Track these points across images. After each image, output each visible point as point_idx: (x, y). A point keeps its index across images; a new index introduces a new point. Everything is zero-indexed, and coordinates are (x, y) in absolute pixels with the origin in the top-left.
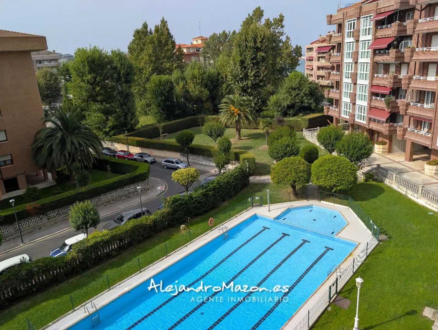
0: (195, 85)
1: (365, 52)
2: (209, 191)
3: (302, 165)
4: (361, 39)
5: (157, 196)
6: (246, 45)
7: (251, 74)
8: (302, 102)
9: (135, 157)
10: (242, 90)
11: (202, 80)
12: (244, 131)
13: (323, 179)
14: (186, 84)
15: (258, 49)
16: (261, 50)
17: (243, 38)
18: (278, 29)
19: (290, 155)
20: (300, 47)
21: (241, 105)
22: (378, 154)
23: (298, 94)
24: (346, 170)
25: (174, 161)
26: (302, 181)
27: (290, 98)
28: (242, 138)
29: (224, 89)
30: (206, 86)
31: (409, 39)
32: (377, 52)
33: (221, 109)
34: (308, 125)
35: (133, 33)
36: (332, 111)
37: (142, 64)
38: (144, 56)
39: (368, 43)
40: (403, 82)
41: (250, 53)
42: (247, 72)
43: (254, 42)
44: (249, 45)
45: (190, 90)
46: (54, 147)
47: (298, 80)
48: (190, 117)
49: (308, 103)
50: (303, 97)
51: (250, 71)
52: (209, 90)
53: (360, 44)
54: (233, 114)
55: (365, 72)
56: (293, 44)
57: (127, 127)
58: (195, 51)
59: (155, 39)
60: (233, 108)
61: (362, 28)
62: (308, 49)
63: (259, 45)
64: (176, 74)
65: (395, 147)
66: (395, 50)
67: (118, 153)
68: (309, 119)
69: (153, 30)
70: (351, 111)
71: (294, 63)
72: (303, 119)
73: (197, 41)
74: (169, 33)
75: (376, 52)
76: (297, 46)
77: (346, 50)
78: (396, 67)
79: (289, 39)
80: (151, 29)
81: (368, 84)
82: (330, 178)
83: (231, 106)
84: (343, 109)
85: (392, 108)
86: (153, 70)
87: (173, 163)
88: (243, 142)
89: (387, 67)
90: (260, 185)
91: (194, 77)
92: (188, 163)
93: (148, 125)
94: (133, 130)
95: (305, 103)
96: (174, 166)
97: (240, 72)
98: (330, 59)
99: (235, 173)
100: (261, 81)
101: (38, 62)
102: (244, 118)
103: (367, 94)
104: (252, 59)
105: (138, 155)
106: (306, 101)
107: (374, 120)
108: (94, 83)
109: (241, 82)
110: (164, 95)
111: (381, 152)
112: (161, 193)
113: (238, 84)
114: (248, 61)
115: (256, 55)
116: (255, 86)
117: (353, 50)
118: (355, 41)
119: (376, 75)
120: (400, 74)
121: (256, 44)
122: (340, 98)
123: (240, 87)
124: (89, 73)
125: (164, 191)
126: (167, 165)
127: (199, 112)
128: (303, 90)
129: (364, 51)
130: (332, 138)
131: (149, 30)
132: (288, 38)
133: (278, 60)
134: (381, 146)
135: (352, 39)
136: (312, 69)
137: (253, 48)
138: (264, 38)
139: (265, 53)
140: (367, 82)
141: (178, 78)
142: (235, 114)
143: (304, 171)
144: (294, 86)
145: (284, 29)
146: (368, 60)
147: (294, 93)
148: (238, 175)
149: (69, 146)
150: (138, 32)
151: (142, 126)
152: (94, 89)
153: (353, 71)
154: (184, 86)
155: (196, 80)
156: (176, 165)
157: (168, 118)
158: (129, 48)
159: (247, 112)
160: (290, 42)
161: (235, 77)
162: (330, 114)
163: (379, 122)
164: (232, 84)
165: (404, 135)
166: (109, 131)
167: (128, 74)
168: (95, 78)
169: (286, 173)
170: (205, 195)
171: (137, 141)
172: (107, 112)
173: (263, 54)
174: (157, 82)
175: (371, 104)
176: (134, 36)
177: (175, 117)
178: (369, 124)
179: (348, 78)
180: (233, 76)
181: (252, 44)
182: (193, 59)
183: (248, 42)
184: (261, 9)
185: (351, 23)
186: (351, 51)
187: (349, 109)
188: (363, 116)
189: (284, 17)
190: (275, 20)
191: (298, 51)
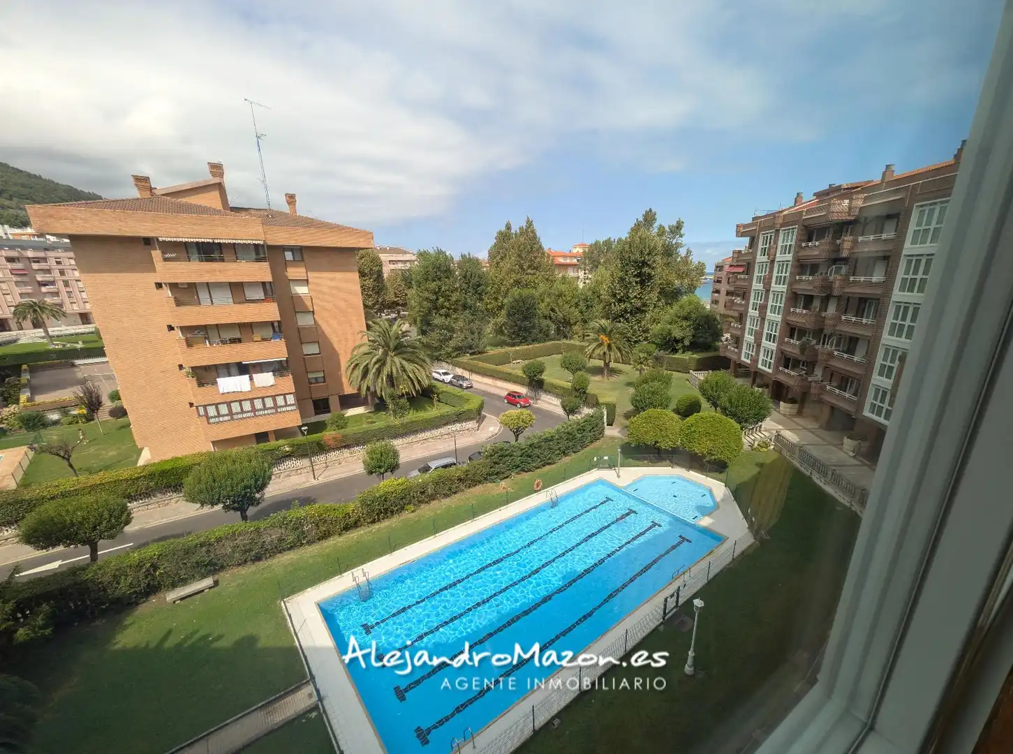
1: (781, 277)
4: (777, 259)
18: (675, 239)
31: (844, 262)
32: (797, 277)
35: (495, 235)
36: (731, 352)
39: (787, 264)
40: (826, 322)
47: (690, 307)
53: (776, 265)
55: (778, 304)
61: (780, 244)
66: (821, 277)
68: (700, 358)
69: (517, 231)
70: (754, 354)
71: (694, 285)
72: (692, 358)
74: (535, 237)
76: (699, 262)
77: (756, 273)
78: (822, 302)
79: (690, 253)
80: (514, 231)
81: (780, 320)
84: (744, 350)
85: (808, 355)
89: (808, 299)
95: (698, 338)
98: (735, 283)
101: (392, 263)
103: (778, 334)
106: (700, 335)
115: (641, 271)
117: (765, 273)
118: (769, 261)
119: (792, 309)
120: (825, 311)
121: (642, 257)
122: (742, 335)
129: (780, 275)
131: (512, 231)
132: (689, 251)
135: (765, 259)
140: (779, 318)
145: (682, 238)
146: (784, 288)
150: (501, 235)
153: (762, 302)
160: (691, 257)
162: (728, 355)
165: (820, 394)
174: (517, 297)
175: (782, 348)
176: (496, 239)
178: (776, 375)
179: (756, 310)
184: (653, 211)
185: (767, 237)
186: (763, 274)
187: (752, 352)
188: (770, 362)
189: (683, 223)
190: (671, 226)
191: (700, 268)
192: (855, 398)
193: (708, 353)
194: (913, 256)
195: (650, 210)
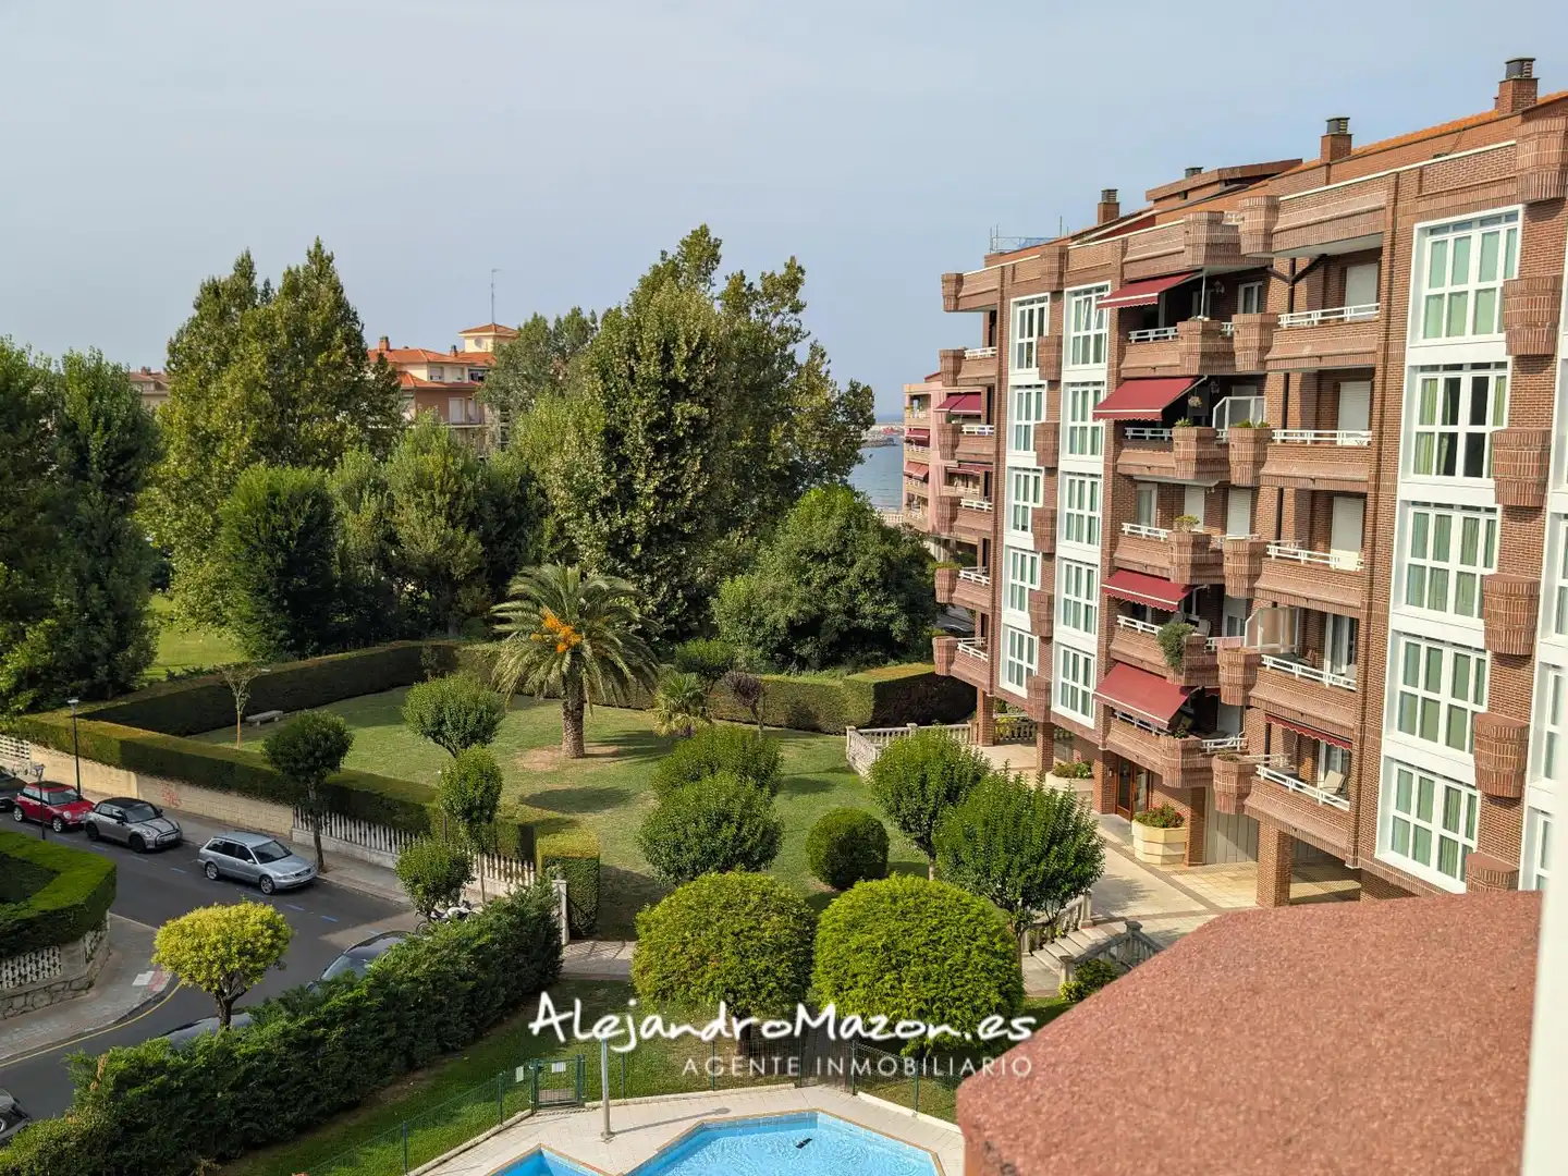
0: (426, 515)
1: (1084, 429)
2: (323, 1023)
3: (775, 918)
4: (1066, 378)
5: (117, 1023)
6: (631, 368)
7: (647, 486)
8: (851, 612)
9: (93, 817)
10: (608, 549)
11: (457, 495)
12: (605, 719)
13: (863, 993)
14: (391, 509)
15: (677, 390)
16: (688, 395)
17: (621, 342)
18: (781, 316)
20: (868, 392)
21: (584, 611)
22: (1144, 865)
23: (835, 580)
24: (968, 952)
25: (250, 843)
26: (770, 994)
28: (588, 751)
29: (547, 536)
30: (472, 521)
31: (1255, 388)
32: (1130, 432)
33: (507, 621)
34: (875, 711)
35: (195, 293)
36: (966, 664)
37: (217, 421)
38: (229, 388)
39: (1097, 393)
40: (1229, 566)
41: (645, 401)
42: (633, 477)
43: (662, 362)
44: (640, 370)
45: (403, 533)
47: (836, 522)
48: (395, 645)
49: (875, 616)
50: (857, 592)
51: (642, 476)
52: (483, 540)
53: (1067, 394)
54: (552, 646)
55: (1086, 512)
56: (840, 377)
57: (95, 676)
58: (467, 380)
59: (279, 323)
60: (551, 619)
61: (1070, 333)
62: (913, 398)
63: (680, 372)
64: (354, 463)
65: (1219, 841)
66: (1194, 431)
68: (876, 685)
69: (277, 284)
70: (1035, 667)
71: (843, 455)
72: (853, 684)
73: (478, 342)
74: (340, 305)
75: (1125, 432)
76: (854, 387)
77: (1013, 420)
78: (1209, 499)
79: (823, 356)
80: (267, 283)
81: (1096, 559)
82: (892, 987)
83: (546, 611)
84: (1006, 656)
85: (1191, 670)
86: (256, 444)
87: (243, 853)
88: (591, 767)
89: (1172, 497)
90: (602, 992)
91: (422, 482)
92: (313, 856)
93: (199, 672)
94: (126, 690)
95: (864, 617)
96: (248, 870)
97: (600, 478)
98: (955, 446)
99: (480, 934)
100: (688, 516)
102: (596, 667)
103: (1095, 603)
104: (655, 427)
105: (106, 809)
106: (869, 608)
107: (1127, 718)
109: (605, 516)
110: (285, 549)
111: (1158, 860)
112: (145, 1005)
113: (594, 521)
114: (636, 436)
115: (670, 414)
116: (661, 536)
117: (1038, 417)
118: (1045, 382)
119: (1127, 527)
120: (1224, 530)
121: (668, 370)
122: (994, 607)
123: (603, 537)
125: (160, 997)
126: (221, 862)
127: (439, 625)
128: (856, 569)
129: (1079, 423)
130: (931, 787)
131: (258, 283)
132: (817, 352)
133: (776, 434)
134: (1160, 833)
135: (1032, 375)
136: (926, 479)
137: (657, 383)
138: (703, 344)
139: (707, 403)
140: (1093, 553)
141: (361, 485)
142: (561, 647)
143: (780, 949)
144: (818, 546)
145: (800, 316)
146: (1095, 463)
147: (818, 574)
148: (493, 941)
150: (217, 294)
151: (171, 676)
153: (1040, 505)
154: (379, 516)
155: (432, 496)
156: (260, 866)
157: (297, 645)
158: (173, 350)
159: (611, 642)
160: (823, 369)
161: (583, 494)
162: (960, 671)
163: (1144, 726)
164: (569, 519)
165: (1242, 795)
166: (13, 690)
167: (126, 455)
169: (693, 951)
170: (304, 1044)
171: (126, 744)
173: (695, 410)
174: (262, 496)
175: (1113, 647)
176: (198, 306)
177: (333, 640)
178: (1107, 730)
179: (1024, 528)
180: (572, 488)
181: (654, 370)
182: (456, 409)
183: (638, 359)
184: (713, 235)
185: (1031, 311)
186: (1032, 423)
187: (1030, 660)
188: (1085, 695)
189: (803, 272)
190: (769, 279)
191: (859, 404)
192: (1344, 805)
193: (905, 665)
194: (1435, 368)
195: (704, 231)
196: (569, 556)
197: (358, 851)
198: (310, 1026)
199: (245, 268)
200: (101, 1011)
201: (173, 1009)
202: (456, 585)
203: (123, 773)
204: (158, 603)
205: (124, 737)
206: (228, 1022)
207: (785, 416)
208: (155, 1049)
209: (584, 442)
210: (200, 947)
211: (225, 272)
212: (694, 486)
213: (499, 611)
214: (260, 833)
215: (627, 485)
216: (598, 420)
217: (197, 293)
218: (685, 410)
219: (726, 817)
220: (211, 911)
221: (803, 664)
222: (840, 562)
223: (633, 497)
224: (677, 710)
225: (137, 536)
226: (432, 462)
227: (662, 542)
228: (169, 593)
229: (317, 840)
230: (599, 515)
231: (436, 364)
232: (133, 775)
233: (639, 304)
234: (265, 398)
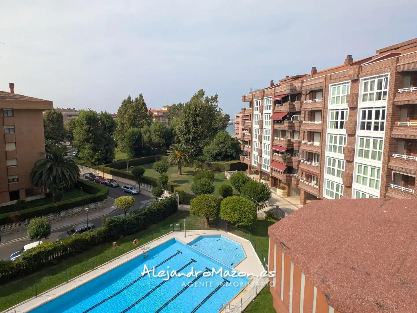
0: (156, 136)
2: (140, 215)
3: (213, 202)
4: (264, 112)
5: (109, 214)
7: (192, 131)
8: (226, 152)
9: (106, 181)
10: (185, 141)
11: (161, 132)
12: (185, 169)
13: (228, 215)
14: (151, 135)
15: (197, 115)
17: (188, 108)
18: (214, 103)
19: (205, 193)
21: (182, 151)
22: (279, 196)
23: (223, 147)
24: (247, 210)
25: (129, 187)
26: (213, 215)
27: (217, 149)
28: (182, 174)
29: (175, 139)
30: (163, 137)
31: (299, 114)
32: (276, 122)
33: (168, 152)
34: (230, 168)
36: (246, 160)
37: (125, 121)
38: (126, 116)
39: (270, 115)
40: (294, 145)
41: (192, 117)
42: (190, 129)
43: (195, 111)
44: (191, 112)
45: (153, 138)
46: (44, 172)
47: (224, 137)
48: (152, 156)
49: (230, 152)
50: (227, 149)
51: (191, 129)
52: (165, 140)
53: (264, 115)
54: (177, 156)
55: (268, 135)
56: (224, 113)
57: (107, 160)
58: (163, 114)
59: (134, 106)
60: (176, 153)
61: (265, 105)
62: (237, 116)
63: (198, 112)
64: (145, 128)
65: (293, 192)
66: (288, 121)
67: (96, 177)
68: (230, 164)
69: (134, 100)
71: (225, 126)
72: (226, 164)
73: (165, 108)
74: (144, 103)
76: (226, 115)
77: (255, 120)
78: (291, 133)
79: (221, 110)
80: (132, 100)
82: (233, 215)
83: (175, 151)
84: (253, 159)
86: (130, 125)
87: (128, 188)
88: (183, 176)
89: (283, 133)
90: (184, 213)
91: (156, 130)
92: (139, 189)
93: (121, 160)
94: (111, 162)
95: (228, 152)
96: (128, 191)
97: (184, 130)
98: (244, 124)
99: (165, 202)
100: (199, 136)
101: (69, 116)
102: (184, 160)
103: (269, 151)
104: (193, 121)
105: (108, 180)
106: (229, 151)
107: (275, 170)
108: (88, 131)
109: (185, 136)
110: (134, 141)
111: (282, 195)
112: (113, 211)
113: (183, 137)
114: (191, 123)
115: (196, 119)
116: (194, 139)
117: (259, 119)
118: (260, 113)
119: (275, 138)
122: (251, 151)
123: (185, 139)
124: (86, 125)
126: (125, 189)
127: (158, 153)
128: (227, 144)
129: (266, 120)
130: (240, 181)
133: (213, 123)
134: (282, 191)
135: (258, 112)
136: (239, 130)
138: (201, 108)
139: (202, 118)
140: (269, 143)
141: (146, 131)
142: (178, 157)
143: (214, 207)
144: (221, 141)
145: (218, 103)
146: (270, 127)
147: (221, 146)
148: (167, 204)
149: (54, 173)
150: (125, 102)
151: (117, 160)
152: (88, 134)
153: (259, 134)
154: (149, 137)
155: (157, 133)
156: (131, 190)
157: (137, 155)
158: (118, 110)
159: (186, 156)
160: (221, 112)
161: (182, 132)
162: (245, 162)
163: (279, 172)
164: (179, 136)
165: (297, 184)
166: (95, 161)
167: (111, 127)
168: (89, 128)
169: (200, 207)
170: (137, 219)
171: (111, 171)
172: (95, 150)
173: (200, 119)
174: (131, 132)
175: (273, 158)
176: (122, 104)
177: (142, 155)
178: (272, 172)
179: (257, 138)
180: (180, 131)
181: (193, 112)
182: (161, 119)
183: (191, 110)
184: (203, 90)
185: (258, 102)
186: (258, 120)
187: (258, 160)
188: (268, 166)
189: (218, 96)
190: (212, 97)
191: (227, 117)
193: (235, 161)
196: (179, 142)
197: (146, 189)
198: (138, 216)
199: (129, 98)
200: (106, 212)
201: (117, 212)
202: (160, 147)
203: (110, 175)
204: (116, 149)
205: (110, 169)
206: (125, 214)
207: (215, 119)
208: (114, 218)
209: (182, 124)
210: (122, 202)
211: (126, 98)
212: (200, 130)
213: (168, 151)
214: (131, 185)
215: (189, 131)
216: (184, 120)
217: (122, 102)
218: (199, 119)
219: (205, 185)
220: (123, 197)
221: (218, 160)
222: (225, 144)
223: (190, 133)
224: (197, 167)
225: (113, 139)
226: (157, 127)
227: (195, 140)
228: (117, 148)
229: (139, 187)
230: (184, 136)
231: (158, 112)
232: (112, 175)
233: (191, 101)
234: (132, 117)
